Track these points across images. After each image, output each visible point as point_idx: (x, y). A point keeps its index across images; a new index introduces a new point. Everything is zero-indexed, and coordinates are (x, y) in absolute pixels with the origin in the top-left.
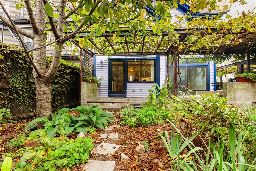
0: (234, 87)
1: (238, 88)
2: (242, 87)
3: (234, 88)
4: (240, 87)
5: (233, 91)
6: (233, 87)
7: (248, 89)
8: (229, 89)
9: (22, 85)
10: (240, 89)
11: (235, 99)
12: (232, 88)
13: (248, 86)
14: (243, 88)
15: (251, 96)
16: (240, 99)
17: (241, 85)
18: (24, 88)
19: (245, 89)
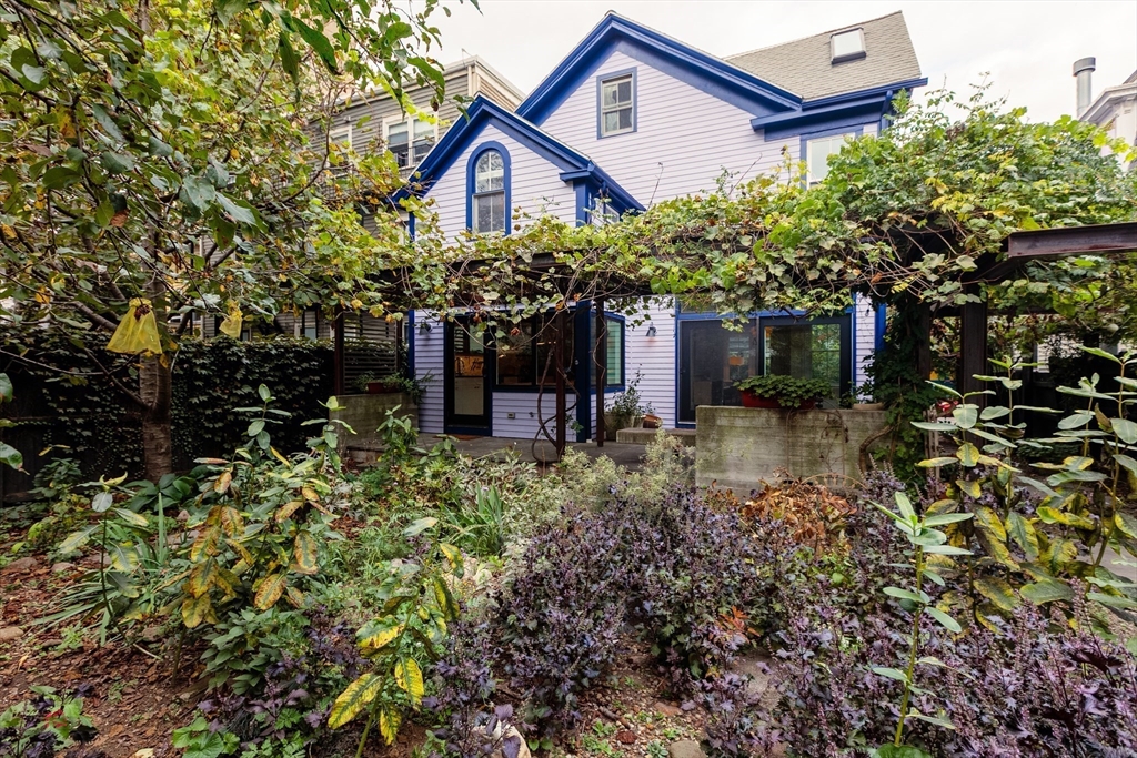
0: (718, 422)
1: (732, 427)
2: (747, 423)
3: (720, 427)
4: (739, 423)
5: (716, 438)
6: (715, 421)
7: (766, 431)
8: (702, 428)
9: (176, 412)
10: (739, 430)
11: (721, 464)
12: (713, 425)
13: (768, 421)
14: (748, 428)
15: (776, 457)
16: (739, 467)
17: (742, 418)
18: (181, 418)
19: (755, 432)
